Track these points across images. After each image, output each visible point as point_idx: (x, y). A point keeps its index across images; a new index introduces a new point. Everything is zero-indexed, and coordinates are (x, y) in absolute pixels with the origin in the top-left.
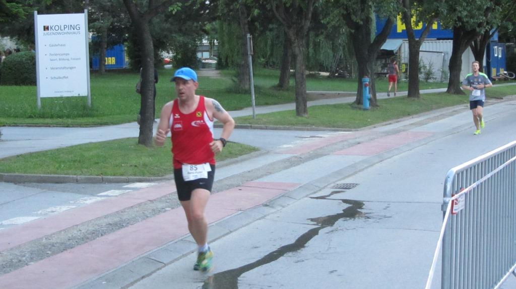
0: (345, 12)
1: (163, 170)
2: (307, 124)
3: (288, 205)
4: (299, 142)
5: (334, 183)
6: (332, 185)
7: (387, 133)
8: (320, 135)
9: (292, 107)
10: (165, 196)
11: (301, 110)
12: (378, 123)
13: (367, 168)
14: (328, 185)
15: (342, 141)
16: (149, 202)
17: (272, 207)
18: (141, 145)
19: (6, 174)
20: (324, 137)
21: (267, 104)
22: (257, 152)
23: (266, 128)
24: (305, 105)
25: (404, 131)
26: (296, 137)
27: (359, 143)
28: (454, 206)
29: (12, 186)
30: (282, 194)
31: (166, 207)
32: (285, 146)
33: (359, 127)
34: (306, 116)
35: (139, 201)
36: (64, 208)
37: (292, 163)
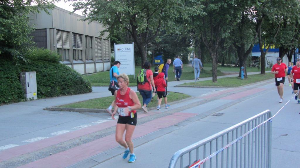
0: (233, 42)
2: (216, 85)
3: (187, 125)
4: (209, 93)
5: (214, 113)
6: (212, 114)
7: (248, 89)
8: (219, 90)
9: (211, 78)
11: (214, 80)
12: (246, 84)
13: (232, 105)
14: (211, 114)
15: (227, 93)
17: (178, 126)
20: (221, 91)
21: (206, 77)
22: (189, 98)
23: (199, 87)
24: (216, 78)
25: (255, 88)
26: (209, 91)
27: (234, 94)
30: (187, 120)
32: (203, 95)
33: (237, 86)
34: (217, 82)
36: (86, 126)
37: (202, 103)
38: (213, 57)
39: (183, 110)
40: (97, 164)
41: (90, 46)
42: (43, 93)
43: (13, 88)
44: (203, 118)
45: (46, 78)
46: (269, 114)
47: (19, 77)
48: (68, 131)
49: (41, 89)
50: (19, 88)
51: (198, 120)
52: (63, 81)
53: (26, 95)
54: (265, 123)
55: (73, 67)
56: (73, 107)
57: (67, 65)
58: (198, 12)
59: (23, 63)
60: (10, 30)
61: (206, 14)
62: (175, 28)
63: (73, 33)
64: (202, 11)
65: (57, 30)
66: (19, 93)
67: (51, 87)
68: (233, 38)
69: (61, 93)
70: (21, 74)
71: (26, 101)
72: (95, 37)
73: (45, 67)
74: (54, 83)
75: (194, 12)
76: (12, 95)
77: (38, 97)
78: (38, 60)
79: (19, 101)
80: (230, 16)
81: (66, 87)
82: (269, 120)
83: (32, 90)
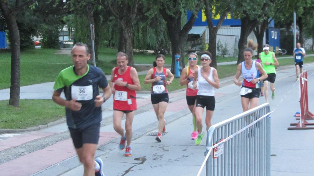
1: (26, 124)
3: (115, 148)
6: (148, 133)
8: (143, 97)
10: (25, 144)
13: (174, 120)
14: (145, 133)
16: (13, 148)
17: (103, 150)
18: (11, 106)
20: (146, 98)
28: (215, 152)
30: (111, 141)
31: (25, 152)
35: (6, 148)
46: (268, 109)
54: (264, 118)
82: (268, 116)
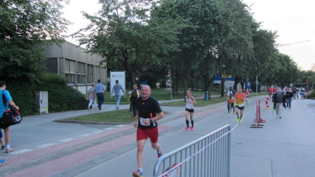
0: (201, 72)
7: (211, 108)
12: (209, 105)
16: (118, 133)
19: (80, 121)
22: (167, 114)
23: (175, 106)
25: (217, 107)
27: (201, 111)
29: (80, 125)
31: (122, 135)
32: (177, 112)
33: (203, 106)
36: (87, 135)
37: (176, 118)
38: (185, 83)
39: (162, 123)
40: (96, 166)
41: (91, 73)
42: (53, 108)
43: (29, 104)
44: (177, 130)
45: (55, 96)
46: (229, 128)
47: (34, 95)
48: (73, 139)
49: (52, 105)
50: (34, 104)
51: (174, 131)
52: (69, 99)
53: (39, 110)
54: (226, 135)
55: (77, 88)
56: (77, 120)
57: (72, 87)
58: (175, 49)
59: (38, 84)
60: (28, 58)
61: (181, 51)
62: (157, 61)
63: (78, 62)
64: (177, 48)
65: (66, 59)
66: (33, 108)
67: (59, 103)
68: (201, 69)
69: (67, 109)
70: (36, 93)
71: (39, 114)
72: (96, 66)
73: (56, 88)
74: (62, 101)
75: (172, 49)
76: (28, 109)
77: (49, 111)
78: (50, 82)
79: (33, 115)
80: (199, 52)
81: (72, 104)
82: (229, 133)
83: (44, 106)
